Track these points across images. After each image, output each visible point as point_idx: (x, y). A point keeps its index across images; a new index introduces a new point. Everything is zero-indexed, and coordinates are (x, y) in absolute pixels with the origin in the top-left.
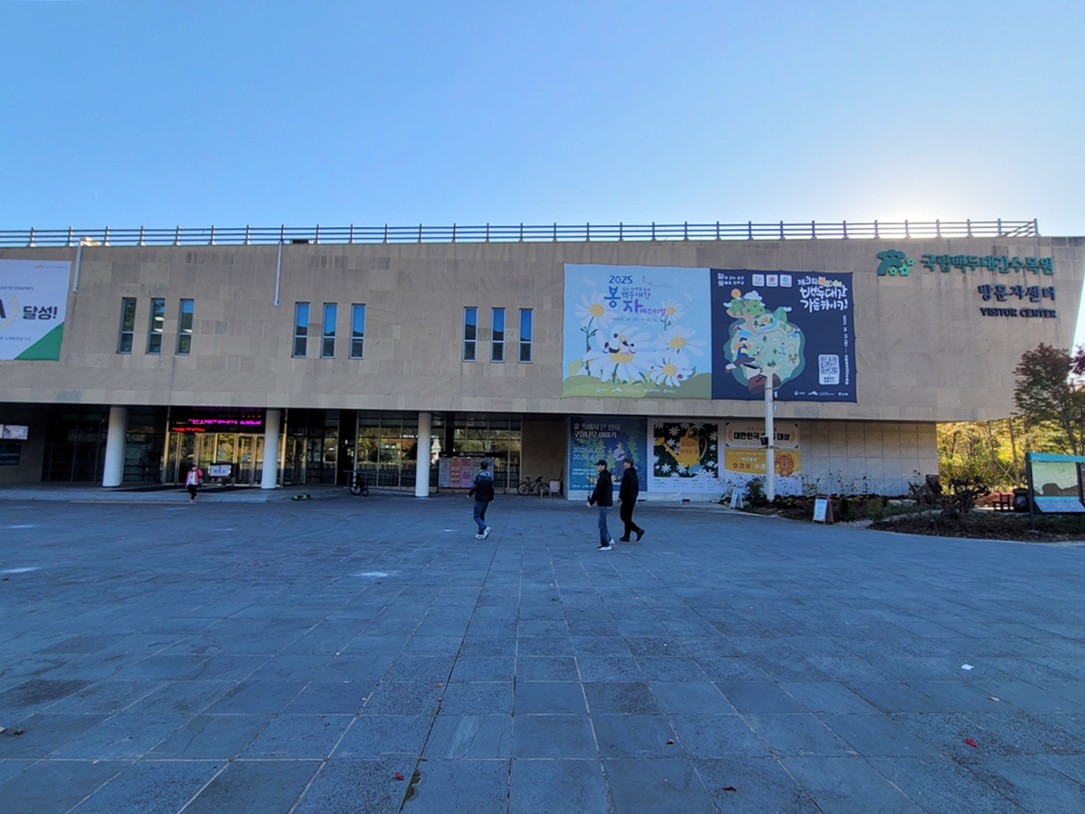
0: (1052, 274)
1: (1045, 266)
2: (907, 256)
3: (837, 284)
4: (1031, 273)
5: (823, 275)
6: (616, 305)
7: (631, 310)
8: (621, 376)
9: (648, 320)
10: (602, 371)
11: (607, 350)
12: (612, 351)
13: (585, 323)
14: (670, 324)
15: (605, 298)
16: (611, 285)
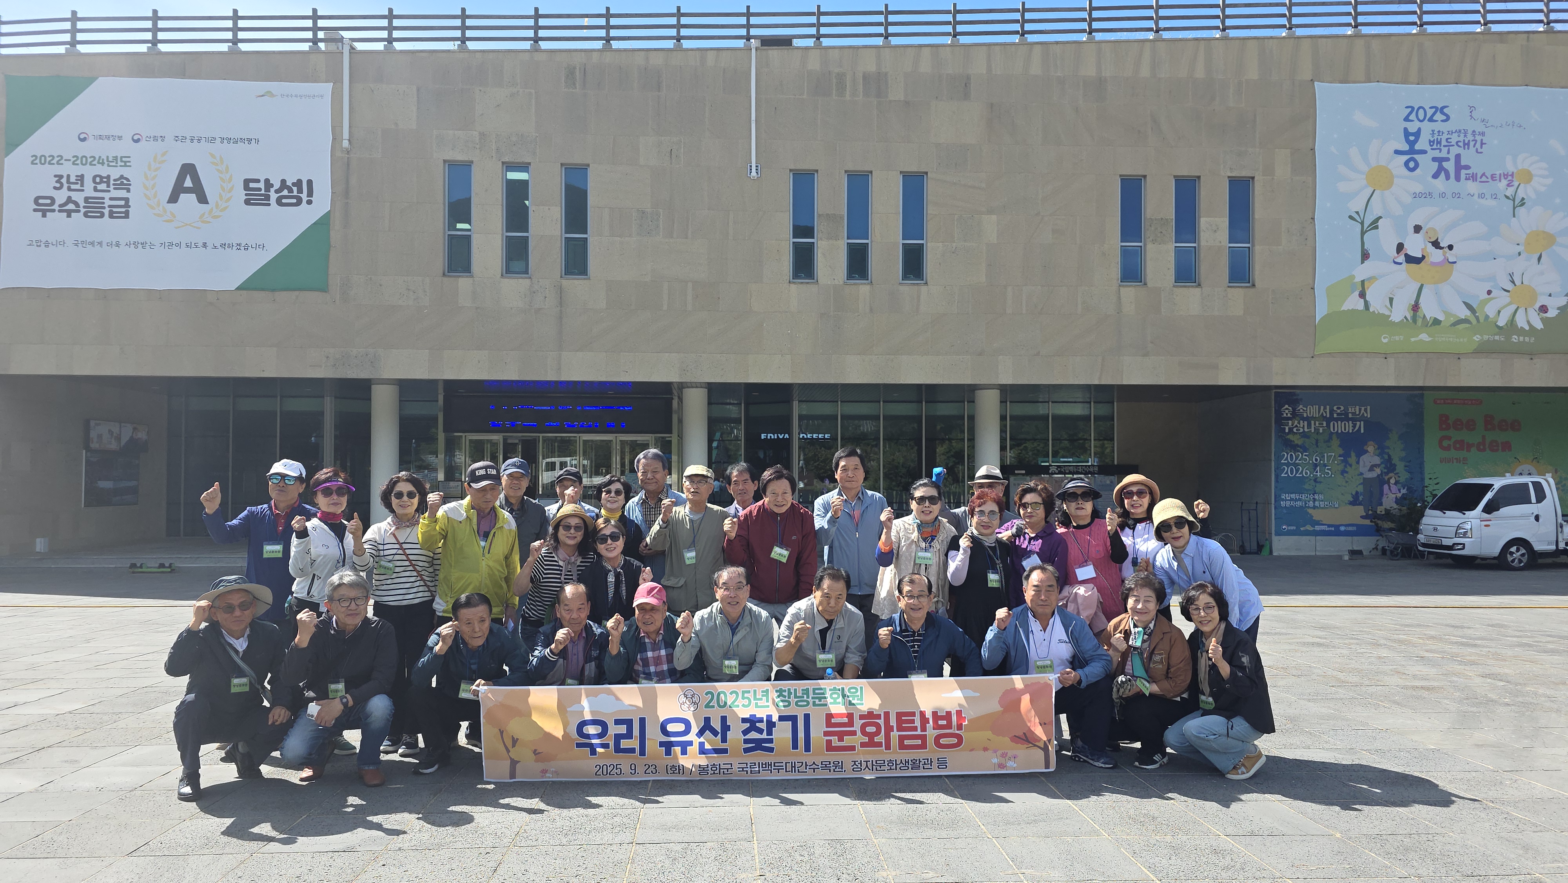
6: (1417, 165)
7: (1448, 177)
8: (1429, 309)
9: (1482, 196)
10: (1391, 300)
13: (1357, 205)
14: (1522, 203)
15: (1397, 152)
16: (1408, 125)
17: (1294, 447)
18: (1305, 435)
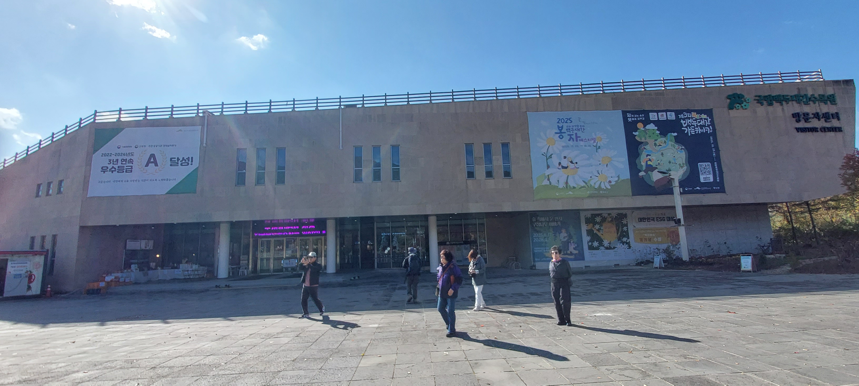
0: (836, 104)
1: (831, 99)
2: (746, 97)
3: (704, 116)
4: (823, 103)
5: (694, 111)
6: (563, 137)
7: (573, 141)
8: (571, 183)
9: (585, 146)
10: (558, 181)
11: (560, 167)
12: (563, 167)
13: (545, 150)
14: (599, 148)
15: (556, 133)
16: (558, 124)
17: (538, 232)
18: (541, 227)
